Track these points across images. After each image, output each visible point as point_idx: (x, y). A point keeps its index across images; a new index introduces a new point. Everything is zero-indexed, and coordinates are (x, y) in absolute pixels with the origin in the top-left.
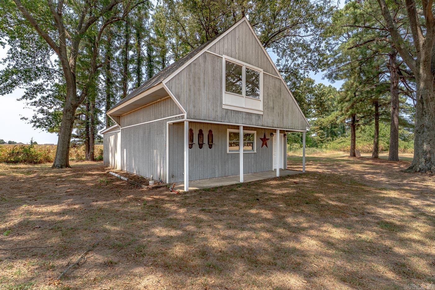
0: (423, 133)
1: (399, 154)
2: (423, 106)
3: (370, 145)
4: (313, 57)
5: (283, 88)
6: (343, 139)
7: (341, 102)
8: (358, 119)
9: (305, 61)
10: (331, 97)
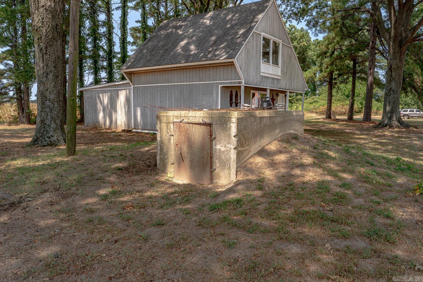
0: (390, 95)
1: (372, 117)
2: (391, 73)
3: (343, 106)
4: (297, 4)
5: (293, 55)
6: (316, 98)
7: (320, 56)
8: (336, 77)
9: (289, 8)
10: (304, 44)
